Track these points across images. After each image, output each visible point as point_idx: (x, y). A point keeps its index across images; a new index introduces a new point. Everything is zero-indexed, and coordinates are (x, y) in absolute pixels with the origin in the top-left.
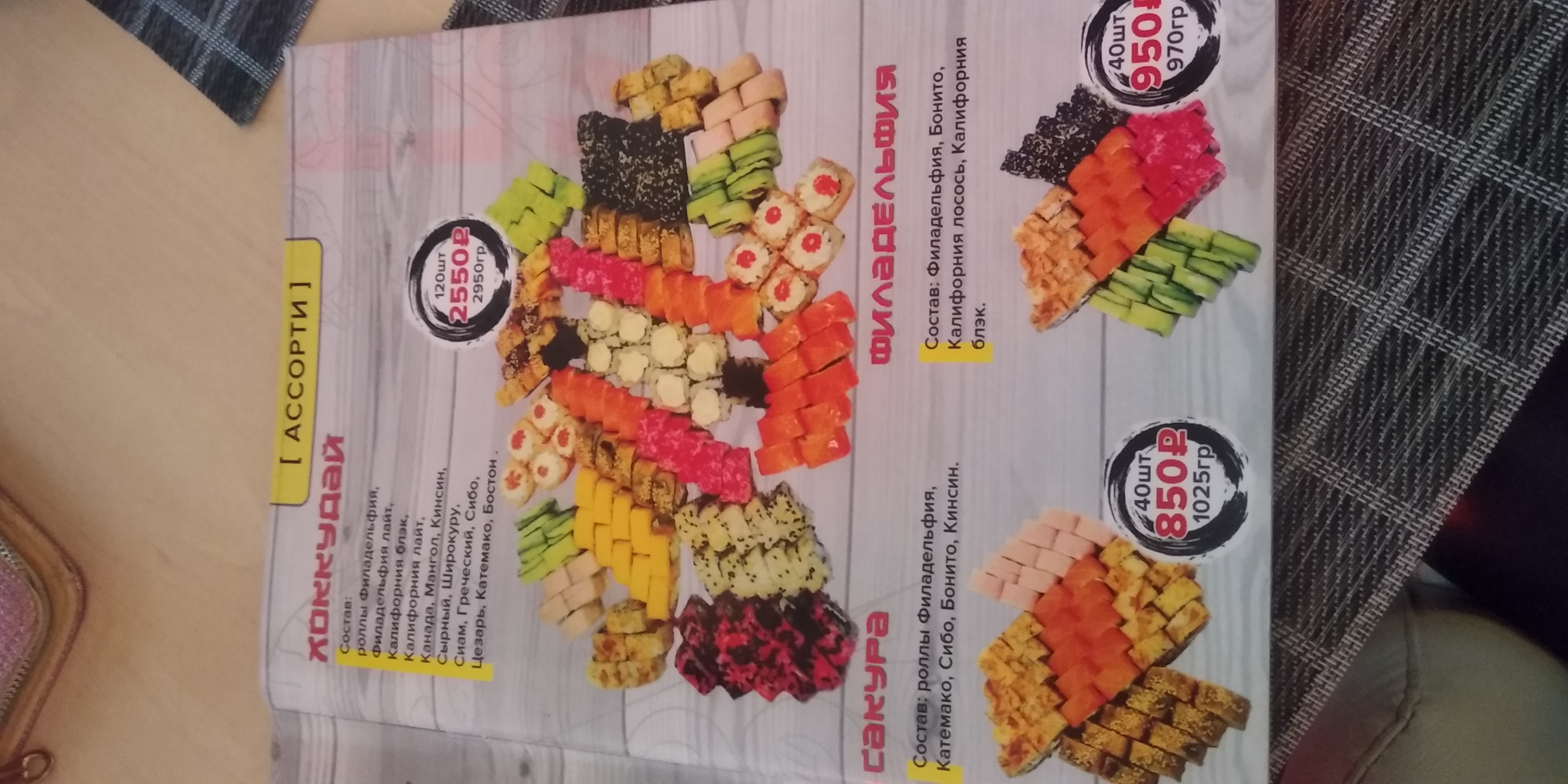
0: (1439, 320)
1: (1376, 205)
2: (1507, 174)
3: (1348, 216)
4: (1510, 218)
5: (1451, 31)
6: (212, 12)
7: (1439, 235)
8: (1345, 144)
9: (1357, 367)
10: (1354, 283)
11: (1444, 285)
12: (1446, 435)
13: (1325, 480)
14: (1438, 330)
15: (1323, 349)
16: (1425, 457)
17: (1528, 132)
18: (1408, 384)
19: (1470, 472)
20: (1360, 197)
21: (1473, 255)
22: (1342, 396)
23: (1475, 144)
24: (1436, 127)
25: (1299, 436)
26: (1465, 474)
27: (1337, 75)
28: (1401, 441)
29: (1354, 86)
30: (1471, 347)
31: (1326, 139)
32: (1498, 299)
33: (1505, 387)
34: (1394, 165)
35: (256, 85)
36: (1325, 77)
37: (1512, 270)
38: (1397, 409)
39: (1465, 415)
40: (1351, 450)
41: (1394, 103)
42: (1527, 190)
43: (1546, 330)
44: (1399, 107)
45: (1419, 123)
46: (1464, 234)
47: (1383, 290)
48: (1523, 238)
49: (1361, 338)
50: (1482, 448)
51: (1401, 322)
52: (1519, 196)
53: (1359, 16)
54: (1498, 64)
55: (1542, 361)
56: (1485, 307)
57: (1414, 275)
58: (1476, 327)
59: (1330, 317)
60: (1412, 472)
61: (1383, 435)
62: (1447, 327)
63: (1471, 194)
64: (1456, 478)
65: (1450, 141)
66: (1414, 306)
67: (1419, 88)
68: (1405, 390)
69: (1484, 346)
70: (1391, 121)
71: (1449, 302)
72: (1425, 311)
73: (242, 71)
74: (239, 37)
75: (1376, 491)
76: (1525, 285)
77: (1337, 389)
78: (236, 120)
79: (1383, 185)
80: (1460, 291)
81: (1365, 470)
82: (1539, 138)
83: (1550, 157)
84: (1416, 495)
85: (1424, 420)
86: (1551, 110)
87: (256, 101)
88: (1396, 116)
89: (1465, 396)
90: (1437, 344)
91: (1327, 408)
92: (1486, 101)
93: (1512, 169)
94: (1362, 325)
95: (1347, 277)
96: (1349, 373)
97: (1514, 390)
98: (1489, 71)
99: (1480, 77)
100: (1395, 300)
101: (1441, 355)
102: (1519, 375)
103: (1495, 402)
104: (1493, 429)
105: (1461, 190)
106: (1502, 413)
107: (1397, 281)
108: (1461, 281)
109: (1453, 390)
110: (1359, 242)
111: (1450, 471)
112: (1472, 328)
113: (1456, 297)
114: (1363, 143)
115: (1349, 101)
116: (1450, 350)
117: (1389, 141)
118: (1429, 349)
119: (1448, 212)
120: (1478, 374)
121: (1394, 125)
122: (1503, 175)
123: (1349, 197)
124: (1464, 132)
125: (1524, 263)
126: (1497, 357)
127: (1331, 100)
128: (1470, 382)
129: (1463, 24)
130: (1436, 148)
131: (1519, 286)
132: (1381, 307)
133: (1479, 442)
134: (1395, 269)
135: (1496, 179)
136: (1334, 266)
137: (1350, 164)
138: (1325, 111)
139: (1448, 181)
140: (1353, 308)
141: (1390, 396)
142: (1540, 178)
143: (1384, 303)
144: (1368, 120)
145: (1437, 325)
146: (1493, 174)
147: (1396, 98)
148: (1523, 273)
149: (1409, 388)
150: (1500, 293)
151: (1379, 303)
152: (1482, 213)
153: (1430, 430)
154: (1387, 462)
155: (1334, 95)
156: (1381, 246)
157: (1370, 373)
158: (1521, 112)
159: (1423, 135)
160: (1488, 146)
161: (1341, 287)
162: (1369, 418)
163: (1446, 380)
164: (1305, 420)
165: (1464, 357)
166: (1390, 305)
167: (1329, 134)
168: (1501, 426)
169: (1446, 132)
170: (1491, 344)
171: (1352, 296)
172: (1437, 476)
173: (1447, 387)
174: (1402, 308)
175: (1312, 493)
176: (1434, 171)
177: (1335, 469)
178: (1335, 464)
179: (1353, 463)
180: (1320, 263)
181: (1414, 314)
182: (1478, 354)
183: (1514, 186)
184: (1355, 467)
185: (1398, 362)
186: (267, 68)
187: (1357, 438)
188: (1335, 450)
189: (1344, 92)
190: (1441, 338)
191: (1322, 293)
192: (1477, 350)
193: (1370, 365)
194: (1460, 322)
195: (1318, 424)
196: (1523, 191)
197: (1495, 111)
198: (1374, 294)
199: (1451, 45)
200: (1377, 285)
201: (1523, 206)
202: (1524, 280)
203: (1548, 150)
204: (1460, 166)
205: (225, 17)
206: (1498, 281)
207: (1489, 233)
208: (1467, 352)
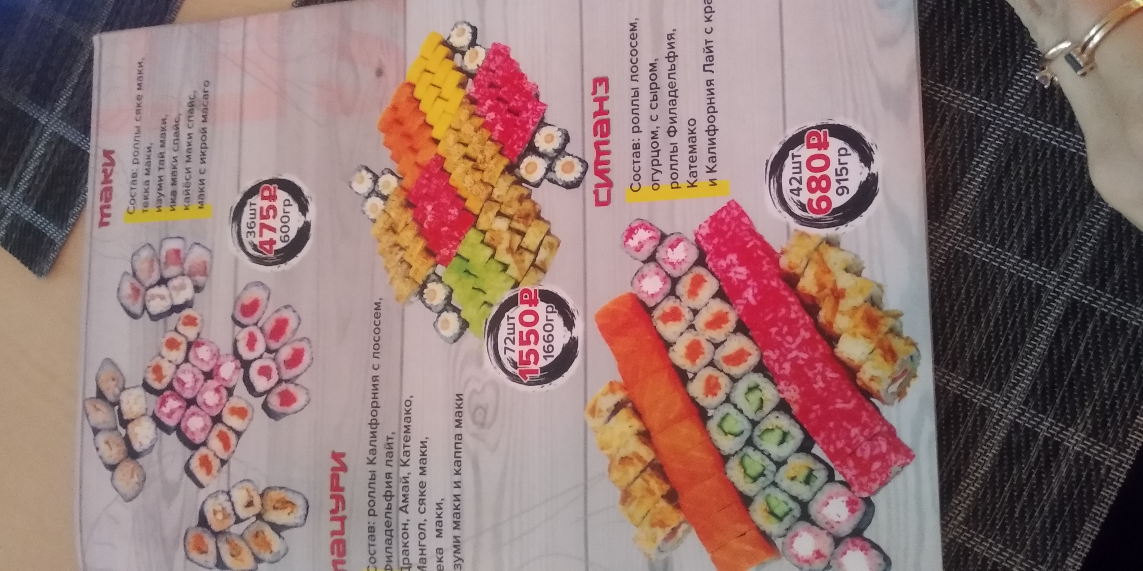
0: (1052, 415)
1: (992, 324)
2: (1092, 297)
3: (971, 334)
4: (1098, 332)
5: (1036, 186)
6: (11, 183)
7: (1044, 347)
8: (962, 276)
9: (990, 455)
10: (981, 388)
11: (1053, 387)
12: (1067, 509)
13: (975, 549)
14: (1052, 424)
15: (962, 441)
16: (1053, 528)
17: (1105, 264)
18: (1033, 468)
19: (1090, 538)
20: (979, 317)
21: (1072, 362)
22: (981, 479)
23: (1064, 274)
24: (1032, 261)
25: (951, 514)
26: (1086, 539)
27: (950, 221)
28: (1031, 516)
29: (964, 230)
30: (1079, 436)
31: (947, 272)
32: (1096, 397)
33: (1109, 468)
34: (1003, 291)
35: (52, 242)
36: (940, 224)
37: (1104, 374)
38: (1027, 489)
39: (1081, 492)
40: (993, 524)
41: (997, 243)
42: (1110, 310)
43: (1136, 421)
44: (1002, 245)
45: (1018, 258)
46: (1064, 346)
47: (1004, 392)
48: (1110, 347)
49: (991, 432)
50: (1097, 518)
51: (1022, 418)
52: (1103, 315)
53: (963, 175)
54: (1075, 211)
55: (1136, 445)
56: (1087, 404)
57: (1028, 380)
58: (1082, 421)
59: (965, 416)
60: (1044, 541)
61: (1017, 510)
62: (1058, 421)
63: (1066, 314)
64: (1079, 544)
65: (1045, 272)
66: (1031, 404)
67: (1015, 230)
68: (1031, 473)
69: (1089, 436)
70: (996, 257)
71: (1058, 401)
72: (1040, 409)
73: (40, 231)
74: (35, 202)
75: (1018, 557)
76: (1116, 385)
77: (977, 474)
78: (34, 273)
79: (995, 308)
80: (1065, 392)
81: (1006, 540)
82: (1114, 268)
83: (1124, 283)
84: (1049, 559)
85: (1049, 497)
86: (1120, 246)
87: (52, 256)
88: (1000, 253)
89: (1079, 476)
90: (1053, 435)
91: (971, 490)
92: (1069, 239)
93: (1096, 293)
94: (991, 421)
95: (975, 382)
96: (985, 461)
97: (1117, 471)
98: (1069, 216)
99: (1062, 221)
100: (1015, 400)
101: (1057, 444)
102: (1119, 457)
103: (1103, 481)
104: (1103, 502)
105: (1057, 311)
106: (1109, 489)
107: (1015, 385)
108: (1065, 383)
109: (1069, 471)
110: (980, 355)
111: (1074, 539)
112: (1079, 421)
113: (1063, 397)
114: (976, 275)
115: (962, 242)
116: (1063, 440)
117: (996, 273)
118: (1046, 439)
119: (1049, 328)
120: (1087, 458)
121: (999, 260)
122: (1089, 298)
123: (970, 319)
124: (1055, 265)
125: (1113, 367)
126: (1101, 444)
127: (948, 241)
128: (1082, 465)
129: (1045, 180)
130: (1034, 278)
131: (1111, 387)
132: (1005, 406)
133: (1094, 513)
134: (1012, 375)
135: (1084, 301)
136: (964, 374)
137: (968, 291)
138: (943, 250)
139: (1046, 304)
140: (982, 408)
141: (1020, 478)
142: (1118, 299)
143: (1006, 403)
144: (978, 257)
145: (1050, 420)
146: (1081, 298)
147: (998, 238)
148: (1113, 376)
149: (1035, 472)
150: (1097, 392)
151: (1003, 403)
152: (1076, 328)
153: (1055, 505)
154: (1023, 533)
155: (950, 237)
156: (999, 357)
157: (1001, 460)
158: (1097, 248)
159: (1023, 268)
160: (1075, 275)
161: (971, 391)
162: (1005, 497)
163: (1063, 464)
164: (954, 500)
165: (1074, 445)
166: (1012, 405)
167: (949, 268)
168: (1109, 499)
169: (1041, 265)
170: (1094, 434)
171: (981, 398)
172: (1064, 542)
173: (1064, 469)
174: (1021, 406)
175: (966, 559)
176: (1034, 296)
177: (982, 540)
178: (982, 536)
179: (996, 535)
180: (953, 371)
181: (1031, 411)
182: (1085, 442)
183: (1100, 306)
184: (998, 538)
185: (1023, 450)
186: (61, 227)
187: (997, 514)
188: (980, 524)
189: (957, 235)
190: (1054, 430)
191: (956, 397)
192: (1084, 439)
193: (1001, 453)
194: (1068, 416)
195: (964, 503)
196: (1106, 310)
197: (1077, 248)
198: (998, 396)
199: (1037, 196)
200: (999, 389)
201: (1107, 322)
202: (1115, 381)
203: (1122, 277)
204: (1055, 292)
205: (23, 186)
206: (1094, 383)
207: (1083, 344)
208: (1077, 440)
